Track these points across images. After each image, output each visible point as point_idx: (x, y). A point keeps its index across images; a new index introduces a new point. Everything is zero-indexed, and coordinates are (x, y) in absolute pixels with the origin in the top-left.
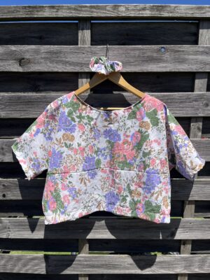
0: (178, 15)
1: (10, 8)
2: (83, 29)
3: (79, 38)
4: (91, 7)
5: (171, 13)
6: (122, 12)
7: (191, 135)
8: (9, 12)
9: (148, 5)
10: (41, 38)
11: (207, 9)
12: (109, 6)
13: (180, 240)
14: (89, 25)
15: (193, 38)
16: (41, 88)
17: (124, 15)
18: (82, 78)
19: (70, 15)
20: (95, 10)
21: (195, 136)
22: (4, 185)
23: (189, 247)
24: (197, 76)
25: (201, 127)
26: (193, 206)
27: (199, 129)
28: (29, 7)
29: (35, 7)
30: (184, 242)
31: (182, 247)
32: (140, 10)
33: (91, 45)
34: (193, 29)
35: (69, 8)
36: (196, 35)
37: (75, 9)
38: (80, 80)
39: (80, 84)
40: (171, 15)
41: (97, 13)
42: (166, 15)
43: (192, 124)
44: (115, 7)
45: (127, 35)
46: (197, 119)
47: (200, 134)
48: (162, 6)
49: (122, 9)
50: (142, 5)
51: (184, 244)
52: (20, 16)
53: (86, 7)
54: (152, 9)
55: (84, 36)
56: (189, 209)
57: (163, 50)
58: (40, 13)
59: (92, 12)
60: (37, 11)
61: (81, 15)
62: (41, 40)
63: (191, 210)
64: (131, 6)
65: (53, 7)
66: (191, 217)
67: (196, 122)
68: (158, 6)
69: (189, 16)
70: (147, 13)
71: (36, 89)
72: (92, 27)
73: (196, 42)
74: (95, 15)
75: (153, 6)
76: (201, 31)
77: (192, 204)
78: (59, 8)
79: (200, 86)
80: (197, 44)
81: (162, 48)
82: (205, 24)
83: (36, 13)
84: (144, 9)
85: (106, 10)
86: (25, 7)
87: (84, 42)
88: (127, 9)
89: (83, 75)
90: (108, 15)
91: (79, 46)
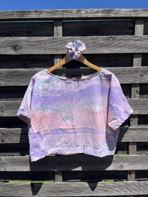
0: (121, 16)
1: (8, 12)
2: (57, 26)
3: (55, 32)
4: (63, 11)
5: (116, 14)
6: (83, 14)
7: (132, 96)
8: (7, 15)
9: (100, 9)
10: (28, 32)
11: (140, 12)
12: (75, 11)
13: (127, 171)
14: (61, 23)
15: (131, 31)
16: (29, 66)
17: (84, 16)
18: (57, 58)
19: (49, 17)
20: (65, 13)
21: (135, 97)
22: (2, 133)
23: (134, 175)
24: (135, 56)
25: (139, 91)
26: (135, 146)
27: (137, 92)
28: (21, 11)
29: (25, 12)
30: (130, 172)
31: (129, 175)
32: (95, 13)
33: (63, 36)
34: (131, 25)
35: (48, 12)
36: (133, 29)
37: (52, 13)
38: (55, 60)
39: (55, 63)
40: (116, 16)
42: (112, 15)
43: (132, 89)
44: (79, 11)
45: (87, 29)
46: (135, 85)
47: (138, 95)
48: (110, 10)
49: (83, 12)
50: (96, 10)
51: (130, 174)
52: (15, 18)
53: (59, 11)
54: (103, 12)
55: (58, 31)
56: (132, 148)
57: (111, 39)
58: (28, 16)
59: (63, 14)
60: (26, 14)
61: (56, 17)
62: (29, 34)
63: (134, 149)
64: (89, 10)
65: (37, 12)
66: (134, 154)
67: (136, 87)
68: (107, 10)
69: (128, 16)
70: (100, 15)
71: (25, 66)
72: (63, 25)
73: (133, 33)
74: (65, 16)
76: (136, 26)
77: (134, 145)
78: (41, 12)
79: (137, 62)
80: (134, 34)
81: (111, 37)
82: (139, 21)
84: (98, 12)
85: (72, 13)
86: (18, 12)
87: (58, 34)
88: (87, 12)
90: (74, 16)
91: (55, 37)
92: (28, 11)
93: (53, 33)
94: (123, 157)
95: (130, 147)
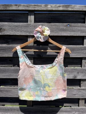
0: (76, 10)
2: (30, 15)
3: (29, 20)
4: (34, 5)
5: (72, 8)
7: (83, 66)
9: (61, 5)
10: (10, 19)
12: (43, 5)
14: (33, 14)
15: (83, 20)
17: (50, 9)
19: (24, 9)
20: (36, 7)
21: (85, 66)
24: (85, 38)
26: (84, 101)
28: (5, 5)
32: (58, 7)
33: (34, 23)
34: (83, 16)
35: (24, 6)
37: (27, 6)
38: (29, 39)
40: (72, 9)
41: (37, 8)
42: (70, 9)
43: (83, 61)
44: (46, 6)
45: (51, 19)
46: (85, 58)
48: (68, 5)
49: (49, 6)
50: (58, 5)
53: (32, 5)
54: (63, 6)
55: (31, 19)
57: (69, 25)
59: (35, 8)
60: (9, 7)
64: (53, 5)
66: (83, 106)
68: (66, 5)
69: (81, 10)
70: (61, 9)
72: (35, 14)
74: (36, 9)
75: (64, 5)
78: (19, 6)
80: (85, 23)
81: (68, 25)
83: (8, 8)
84: (59, 7)
85: (41, 7)
86: (3, 5)
87: (31, 21)
88: (52, 7)
89: (30, 37)
90: (42, 9)
91: (29, 23)
92: (10, 5)
93: (28, 20)
94: (75, 108)
95: (80, 101)
